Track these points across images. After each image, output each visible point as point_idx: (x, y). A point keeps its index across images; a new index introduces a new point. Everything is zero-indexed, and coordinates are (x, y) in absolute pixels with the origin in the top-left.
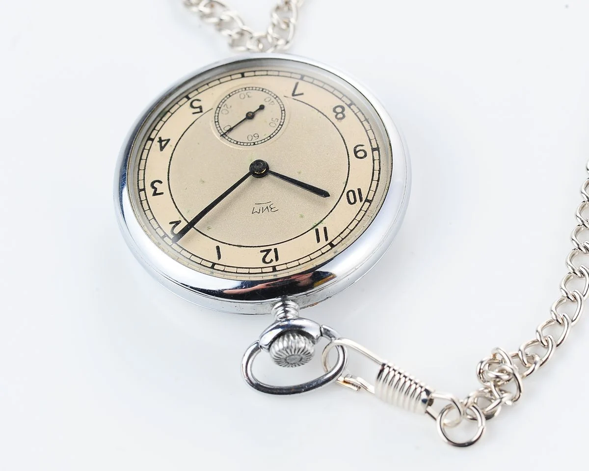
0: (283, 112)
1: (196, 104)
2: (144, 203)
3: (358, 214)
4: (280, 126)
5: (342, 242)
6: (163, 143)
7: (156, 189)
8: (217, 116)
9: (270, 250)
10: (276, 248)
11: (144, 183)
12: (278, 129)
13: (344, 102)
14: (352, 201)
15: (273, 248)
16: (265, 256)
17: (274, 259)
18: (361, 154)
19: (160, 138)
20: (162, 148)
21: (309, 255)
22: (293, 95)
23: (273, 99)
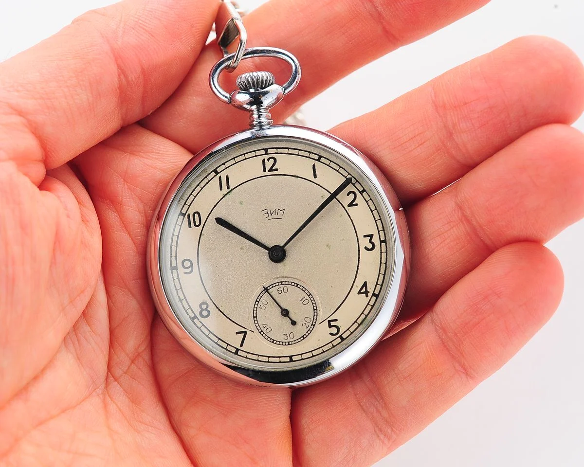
0: (255, 315)
1: (334, 330)
2: (380, 228)
3: (192, 202)
4: (258, 300)
5: (207, 175)
6: (364, 290)
7: (370, 241)
8: (315, 315)
9: (270, 171)
10: (264, 172)
11: (381, 249)
12: (260, 297)
13: (200, 321)
14: (196, 215)
15: (267, 173)
16: (274, 165)
17: (266, 161)
18: (187, 264)
19: (367, 296)
20: (365, 285)
21: (236, 163)
22: (245, 333)
23: (264, 330)
